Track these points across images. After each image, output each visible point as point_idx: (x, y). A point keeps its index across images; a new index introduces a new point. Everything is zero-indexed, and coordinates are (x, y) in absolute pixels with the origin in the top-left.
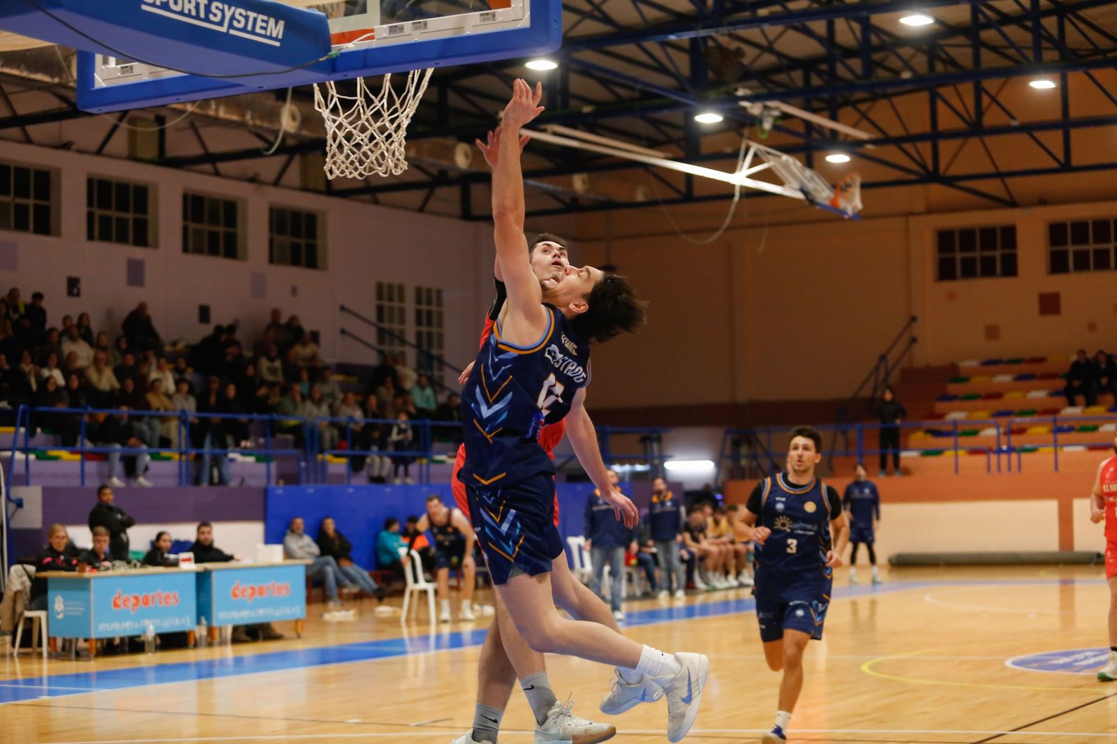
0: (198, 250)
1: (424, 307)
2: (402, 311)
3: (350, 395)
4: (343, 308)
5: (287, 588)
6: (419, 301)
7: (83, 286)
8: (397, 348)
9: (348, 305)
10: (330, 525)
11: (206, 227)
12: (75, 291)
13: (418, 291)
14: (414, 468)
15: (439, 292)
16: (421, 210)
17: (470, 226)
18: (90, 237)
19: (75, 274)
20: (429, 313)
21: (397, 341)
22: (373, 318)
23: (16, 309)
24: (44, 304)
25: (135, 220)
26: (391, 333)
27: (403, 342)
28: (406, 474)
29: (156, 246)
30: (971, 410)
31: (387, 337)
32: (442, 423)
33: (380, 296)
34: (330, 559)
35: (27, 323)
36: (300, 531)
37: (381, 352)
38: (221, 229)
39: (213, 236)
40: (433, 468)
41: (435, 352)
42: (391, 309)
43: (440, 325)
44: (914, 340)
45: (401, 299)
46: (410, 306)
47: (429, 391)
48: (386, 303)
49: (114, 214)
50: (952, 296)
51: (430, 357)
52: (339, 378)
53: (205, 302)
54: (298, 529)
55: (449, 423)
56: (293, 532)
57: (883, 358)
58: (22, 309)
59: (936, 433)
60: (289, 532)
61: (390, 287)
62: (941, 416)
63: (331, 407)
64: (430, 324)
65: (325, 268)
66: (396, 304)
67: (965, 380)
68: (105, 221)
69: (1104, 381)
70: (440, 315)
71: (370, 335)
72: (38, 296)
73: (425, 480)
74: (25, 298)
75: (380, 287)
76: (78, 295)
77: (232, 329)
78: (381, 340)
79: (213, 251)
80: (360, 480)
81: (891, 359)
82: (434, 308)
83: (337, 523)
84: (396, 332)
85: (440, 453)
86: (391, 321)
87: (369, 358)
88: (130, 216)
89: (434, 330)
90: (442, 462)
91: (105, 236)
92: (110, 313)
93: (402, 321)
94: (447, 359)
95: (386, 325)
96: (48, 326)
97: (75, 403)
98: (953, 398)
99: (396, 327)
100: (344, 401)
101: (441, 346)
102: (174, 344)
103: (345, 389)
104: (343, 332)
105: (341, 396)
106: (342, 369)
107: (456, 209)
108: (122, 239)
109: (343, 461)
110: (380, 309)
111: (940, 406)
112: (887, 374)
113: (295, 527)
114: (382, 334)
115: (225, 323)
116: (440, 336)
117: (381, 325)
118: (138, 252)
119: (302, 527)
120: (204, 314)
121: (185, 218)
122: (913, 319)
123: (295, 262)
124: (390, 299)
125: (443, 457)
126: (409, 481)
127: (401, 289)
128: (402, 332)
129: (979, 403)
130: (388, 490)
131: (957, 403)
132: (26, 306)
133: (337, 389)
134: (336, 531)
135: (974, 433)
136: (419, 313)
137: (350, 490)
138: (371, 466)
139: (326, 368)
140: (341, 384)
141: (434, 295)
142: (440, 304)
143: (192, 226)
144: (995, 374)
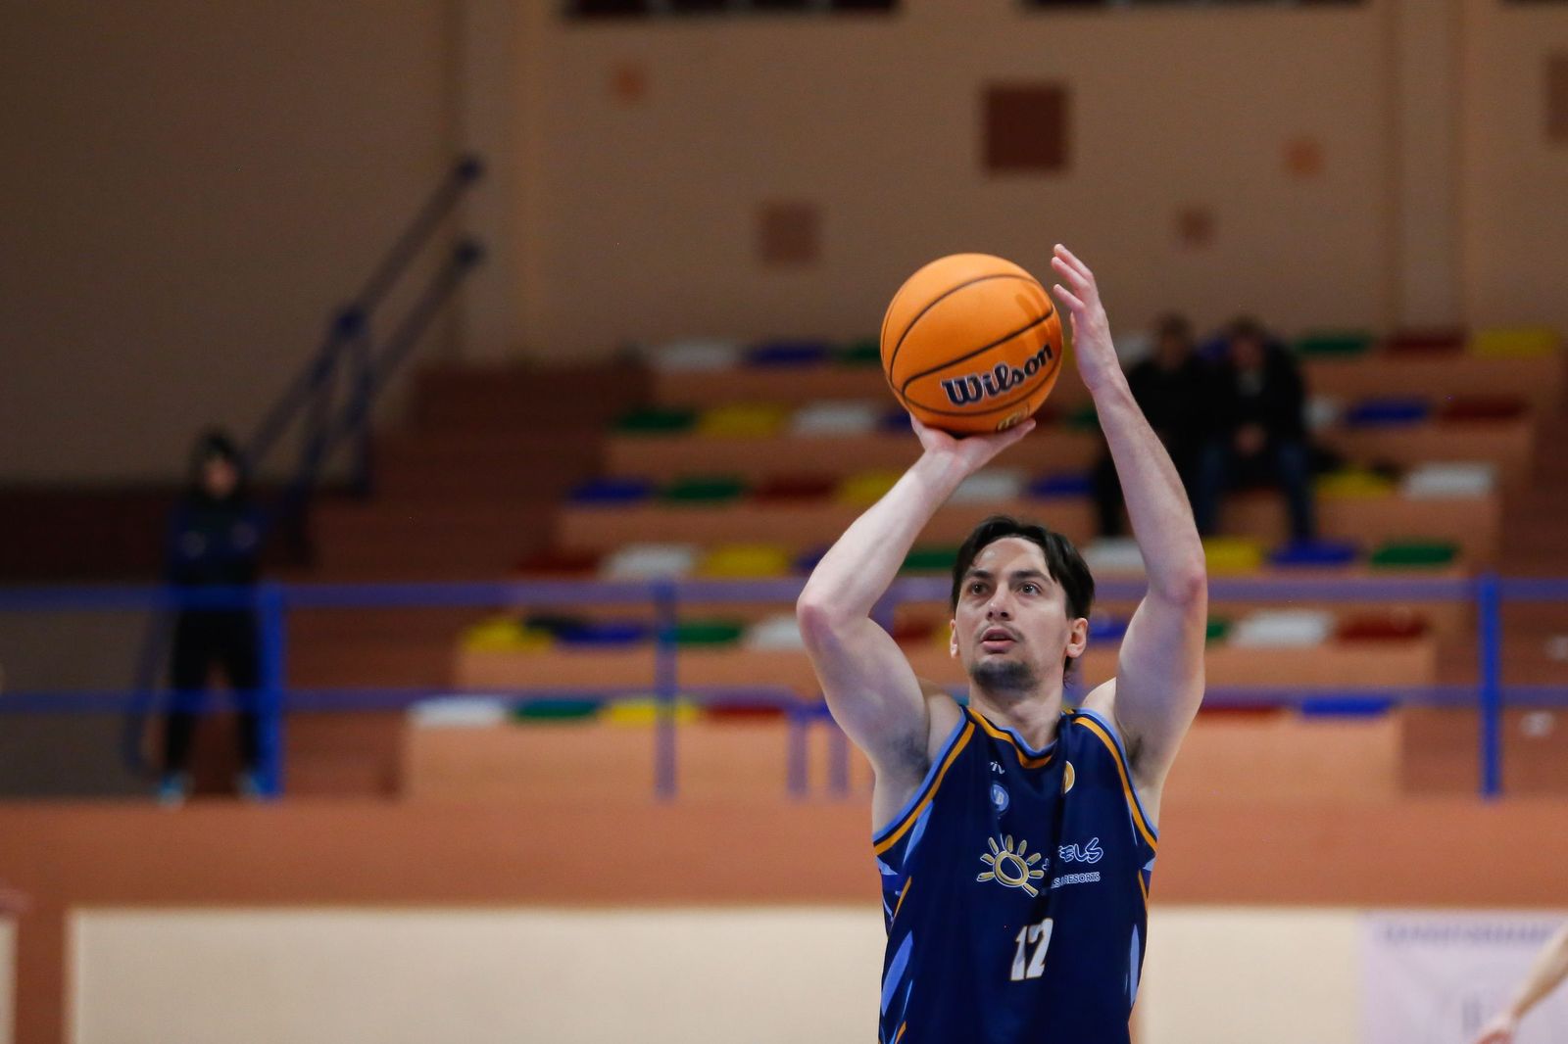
30: (709, 543)
44: (467, 255)
50: (629, 84)
57: (349, 323)
59: (571, 632)
62: (585, 563)
67: (679, 420)
69: (1250, 439)
81: (384, 323)
98: (629, 492)
111: (580, 525)
112: (366, 384)
122: (467, 171)
129: (741, 515)
131: (647, 516)
135: (727, 634)
144: (800, 401)
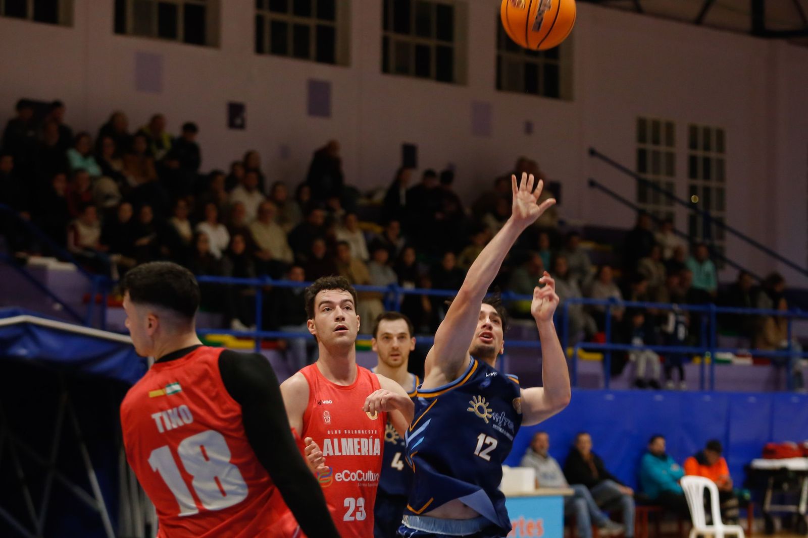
0: (402, 70)
1: (700, 153)
2: (671, 157)
3: (607, 271)
4: (592, 153)
5: (538, 526)
6: (693, 145)
7: (250, 115)
8: (663, 208)
9: (599, 149)
10: (586, 442)
11: (413, 40)
12: (238, 121)
13: (693, 130)
14: (692, 369)
15: (720, 134)
16: (699, 21)
17: (763, 45)
18: (259, 49)
19: (238, 99)
20: (707, 161)
21: (663, 198)
22: (632, 165)
23: (160, 145)
24: (199, 139)
25: (320, 28)
26: (656, 186)
27: (671, 197)
28: (682, 377)
29: (346, 63)
31: (650, 192)
32: (731, 310)
33: (642, 138)
34: (583, 489)
35: (175, 164)
36: (545, 451)
37: (641, 213)
38: (432, 43)
39: (422, 51)
40: (719, 370)
41: (714, 213)
42: (656, 154)
43: (721, 178)
45: (670, 141)
46: (682, 151)
47: (709, 266)
48: (649, 147)
49: (289, 18)
51: (708, 219)
52: (588, 246)
53: (410, 140)
54: (542, 447)
55: (740, 311)
56: (535, 451)
58: (167, 144)
60: (529, 451)
61: (656, 124)
63: (580, 283)
64: (707, 176)
65: (569, 98)
66: (663, 148)
68: (279, 28)
70: (721, 163)
71: (628, 188)
72: (190, 128)
73: (707, 385)
74: (173, 130)
75: (642, 123)
76: (242, 127)
77: (448, 176)
78: (642, 196)
79: (422, 72)
80: (621, 385)
82: (713, 155)
83: (594, 441)
84: (663, 186)
85: (725, 350)
86: (656, 171)
87: (625, 219)
88: (312, 22)
89: (713, 184)
90: (727, 362)
91: (279, 50)
92: (285, 152)
93: (671, 172)
94: (729, 222)
95: (649, 176)
96: (205, 168)
97: (239, 272)
99: (663, 179)
100: (598, 277)
101: (721, 207)
102: (370, 195)
103: (600, 261)
104: (592, 184)
105: (593, 270)
106: (592, 233)
107: (746, 22)
108: (301, 53)
109: (597, 357)
110: (642, 155)
113: (538, 444)
114: (643, 187)
115: (439, 168)
116: (721, 192)
117: (643, 176)
118: (322, 72)
119: (546, 445)
120: (409, 154)
121: (385, 26)
123: (531, 88)
124: (656, 141)
125: (728, 356)
126: (684, 386)
127: (670, 127)
128: (670, 185)
130: (659, 397)
132: (173, 141)
133: (586, 260)
134: (592, 452)
136: (693, 160)
137: (610, 397)
138: (635, 365)
139: (573, 232)
140: (591, 254)
141: (714, 138)
142: (721, 148)
143: (394, 37)
